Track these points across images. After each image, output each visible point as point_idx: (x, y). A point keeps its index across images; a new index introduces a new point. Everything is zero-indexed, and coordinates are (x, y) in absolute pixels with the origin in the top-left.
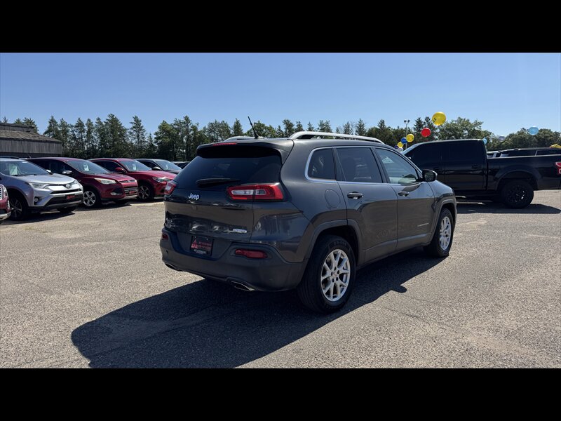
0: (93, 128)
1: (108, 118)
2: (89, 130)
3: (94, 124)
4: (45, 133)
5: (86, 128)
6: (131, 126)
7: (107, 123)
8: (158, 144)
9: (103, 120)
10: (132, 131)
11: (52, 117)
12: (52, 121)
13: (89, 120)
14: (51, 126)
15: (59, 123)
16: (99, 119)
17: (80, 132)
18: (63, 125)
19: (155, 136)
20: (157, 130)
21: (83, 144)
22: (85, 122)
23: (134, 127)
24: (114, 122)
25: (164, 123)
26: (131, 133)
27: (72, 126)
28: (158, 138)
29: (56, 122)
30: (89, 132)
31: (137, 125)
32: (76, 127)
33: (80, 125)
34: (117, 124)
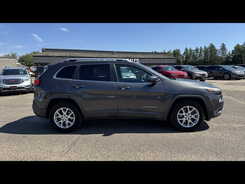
0: (202, 51)
1: (210, 45)
2: (200, 52)
3: (203, 49)
4: (183, 54)
5: (199, 51)
6: (220, 48)
7: (208, 48)
8: (233, 56)
9: (207, 47)
10: (220, 51)
11: (186, 47)
12: (186, 49)
13: (201, 47)
14: (185, 51)
15: (189, 50)
16: (205, 46)
17: (197, 53)
18: (191, 50)
19: (232, 52)
20: (234, 49)
21: (197, 58)
22: (199, 48)
23: (222, 49)
24: (212, 46)
25: (238, 45)
26: (219, 52)
27: (194, 50)
28: (233, 53)
29: (187, 49)
30: (200, 53)
31: (223, 47)
32: (195, 51)
33: (197, 50)
34: (213, 48)
